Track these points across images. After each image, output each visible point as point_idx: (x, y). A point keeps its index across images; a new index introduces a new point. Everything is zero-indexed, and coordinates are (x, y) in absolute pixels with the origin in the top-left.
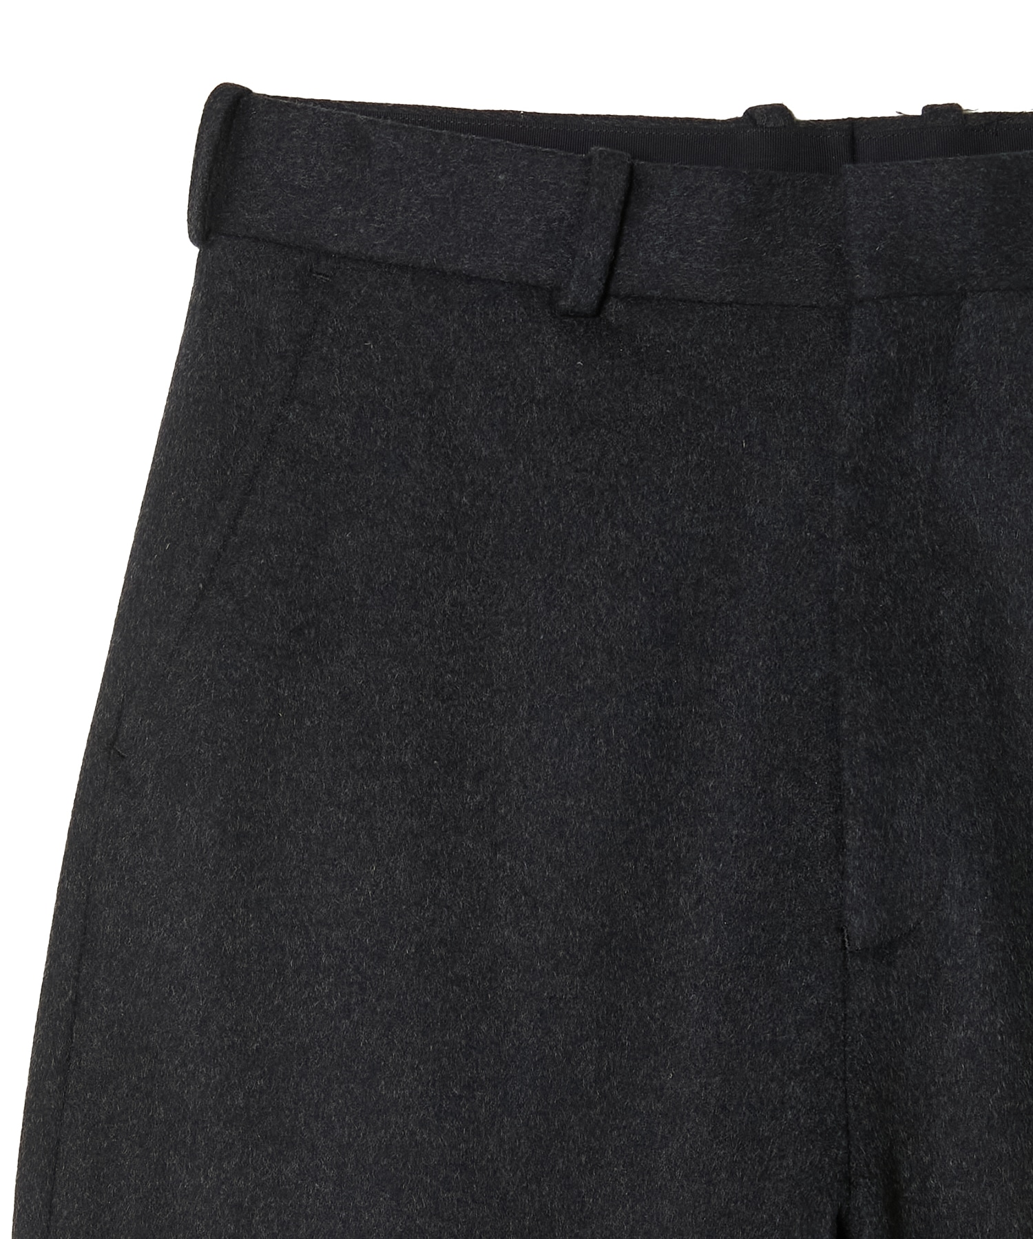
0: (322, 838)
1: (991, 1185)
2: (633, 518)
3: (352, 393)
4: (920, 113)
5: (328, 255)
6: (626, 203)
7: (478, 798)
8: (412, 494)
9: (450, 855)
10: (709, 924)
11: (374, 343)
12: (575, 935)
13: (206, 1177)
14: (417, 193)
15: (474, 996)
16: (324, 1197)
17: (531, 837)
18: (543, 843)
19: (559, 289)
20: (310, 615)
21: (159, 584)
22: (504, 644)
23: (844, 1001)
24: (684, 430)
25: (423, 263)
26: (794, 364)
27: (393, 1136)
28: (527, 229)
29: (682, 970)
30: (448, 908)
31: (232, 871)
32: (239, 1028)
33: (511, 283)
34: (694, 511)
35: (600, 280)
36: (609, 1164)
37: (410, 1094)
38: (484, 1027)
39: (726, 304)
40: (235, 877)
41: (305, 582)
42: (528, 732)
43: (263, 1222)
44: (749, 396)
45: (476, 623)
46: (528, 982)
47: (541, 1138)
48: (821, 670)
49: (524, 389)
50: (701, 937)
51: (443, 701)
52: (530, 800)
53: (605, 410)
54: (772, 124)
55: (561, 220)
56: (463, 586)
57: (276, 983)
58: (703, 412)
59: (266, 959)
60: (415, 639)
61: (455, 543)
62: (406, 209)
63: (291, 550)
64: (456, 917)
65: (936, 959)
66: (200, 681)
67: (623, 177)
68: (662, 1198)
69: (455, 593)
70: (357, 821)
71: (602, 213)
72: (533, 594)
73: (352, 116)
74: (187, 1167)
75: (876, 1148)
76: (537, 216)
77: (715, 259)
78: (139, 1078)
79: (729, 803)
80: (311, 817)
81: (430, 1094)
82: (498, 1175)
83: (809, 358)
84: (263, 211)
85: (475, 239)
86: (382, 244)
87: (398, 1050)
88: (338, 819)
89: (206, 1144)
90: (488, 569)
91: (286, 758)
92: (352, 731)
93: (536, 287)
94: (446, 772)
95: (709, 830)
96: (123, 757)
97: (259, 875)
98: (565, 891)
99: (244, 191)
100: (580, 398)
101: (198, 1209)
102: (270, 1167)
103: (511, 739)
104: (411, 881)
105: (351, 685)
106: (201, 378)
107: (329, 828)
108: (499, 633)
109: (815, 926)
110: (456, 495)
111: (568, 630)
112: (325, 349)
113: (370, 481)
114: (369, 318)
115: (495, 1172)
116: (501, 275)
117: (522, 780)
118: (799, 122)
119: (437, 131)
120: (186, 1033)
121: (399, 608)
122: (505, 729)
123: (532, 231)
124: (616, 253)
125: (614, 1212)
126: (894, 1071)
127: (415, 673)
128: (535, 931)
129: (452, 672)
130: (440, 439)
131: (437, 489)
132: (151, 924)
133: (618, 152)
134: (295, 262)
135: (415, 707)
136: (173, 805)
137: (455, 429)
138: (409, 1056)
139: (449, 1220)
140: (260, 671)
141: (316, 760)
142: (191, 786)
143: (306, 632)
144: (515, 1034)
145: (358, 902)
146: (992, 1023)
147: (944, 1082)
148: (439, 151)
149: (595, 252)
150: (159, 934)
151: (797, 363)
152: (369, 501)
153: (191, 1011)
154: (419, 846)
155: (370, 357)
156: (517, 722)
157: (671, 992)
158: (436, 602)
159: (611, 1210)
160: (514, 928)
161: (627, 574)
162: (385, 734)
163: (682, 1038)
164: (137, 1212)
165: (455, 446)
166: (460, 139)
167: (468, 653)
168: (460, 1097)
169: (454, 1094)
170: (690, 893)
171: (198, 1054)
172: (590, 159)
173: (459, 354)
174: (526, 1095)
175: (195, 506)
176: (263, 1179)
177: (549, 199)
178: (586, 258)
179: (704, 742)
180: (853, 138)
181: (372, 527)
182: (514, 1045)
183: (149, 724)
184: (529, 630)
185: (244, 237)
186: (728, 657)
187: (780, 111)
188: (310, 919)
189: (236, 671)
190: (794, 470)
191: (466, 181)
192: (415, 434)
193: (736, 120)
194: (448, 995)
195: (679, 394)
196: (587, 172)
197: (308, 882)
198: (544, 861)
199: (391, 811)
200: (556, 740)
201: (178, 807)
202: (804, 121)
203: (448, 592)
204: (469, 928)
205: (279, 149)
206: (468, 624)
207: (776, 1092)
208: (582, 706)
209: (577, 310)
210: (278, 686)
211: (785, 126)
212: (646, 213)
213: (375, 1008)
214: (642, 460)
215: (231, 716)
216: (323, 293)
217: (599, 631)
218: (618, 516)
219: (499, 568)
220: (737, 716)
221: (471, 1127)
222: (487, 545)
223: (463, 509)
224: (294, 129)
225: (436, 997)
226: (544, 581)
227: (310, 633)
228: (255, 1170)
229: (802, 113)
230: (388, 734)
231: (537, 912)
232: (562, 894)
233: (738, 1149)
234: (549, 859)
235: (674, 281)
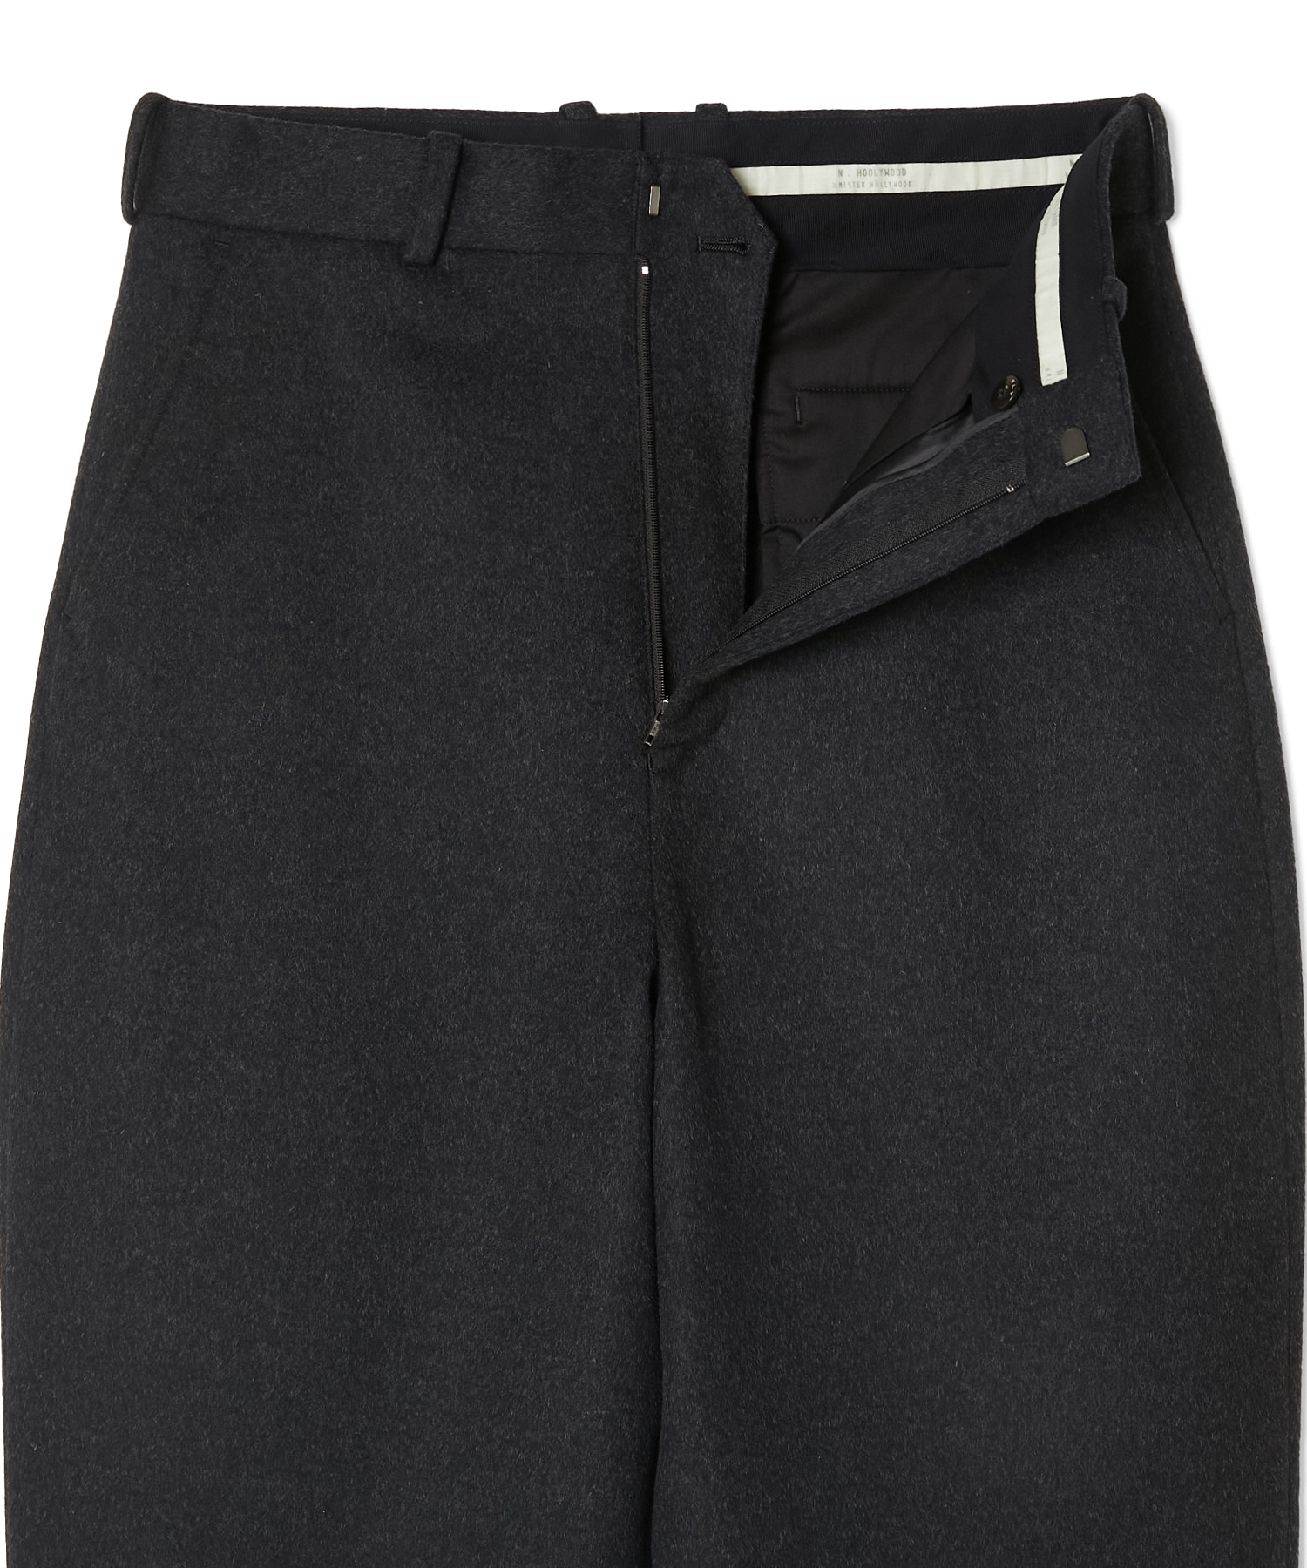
0: (222, 681)
1: (756, 951)
2: (463, 425)
3: (245, 334)
4: (694, 110)
5: (227, 227)
6: (456, 176)
7: (345, 650)
8: (292, 411)
9: (323, 695)
10: (529, 750)
11: (262, 295)
12: (421, 758)
13: (132, 950)
14: (294, 175)
15: (343, 805)
16: (225, 965)
17: (387, 681)
18: (396, 685)
19: (405, 244)
20: (212, 506)
21: (96, 483)
22: (365, 530)
23: (649, 810)
24: (502, 355)
25: (300, 229)
26: (586, 301)
27: (280, 915)
28: (380, 198)
29: (508, 786)
30: (322, 736)
31: (150, 707)
32: (157, 831)
33: (368, 241)
34: (512, 419)
35: (436, 237)
36: (452, 938)
37: (293, 882)
38: (351, 830)
39: (535, 254)
40: (153, 712)
41: (207, 480)
42: (384, 598)
43: (176, 985)
44: (552, 328)
45: (343, 514)
46: (386, 795)
47: (397, 917)
48: (620, 551)
49: (378, 324)
50: (522, 761)
51: (317, 574)
52: (386, 652)
53: (441, 339)
54: (578, 117)
55: (406, 189)
56: (332, 483)
57: (186, 796)
58: (517, 340)
59: (178, 777)
60: (295, 526)
61: (326, 449)
62: (286, 188)
63: (197, 456)
64: (328, 743)
65: (714, 779)
66: (124, 558)
67: (454, 155)
68: (493, 965)
69: (326, 489)
70: (250, 669)
71: (438, 184)
72: (387, 489)
73: (246, 116)
74: (117, 942)
75: (676, 923)
76: (387, 187)
77: (525, 218)
78: (80, 872)
79: (543, 656)
80: (214, 665)
81: (309, 882)
82: (363, 945)
83: (598, 295)
84: (176, 194)
85: (340, 208)
86: (267, 216)
87: (284, 848)
88: (235, 667)
89: (131, 923)
90: (352, 470)
91: (193, 619)
92: (246, 598)
93: (387, 243)
94: (320, 629)
95: (528, 677)
96: (70, 618)
97: (172, 710)
98: (414, 723)
99: (161, 179)
100: (421, 330)
101: (125, 975)
102: (183, 941)
103: (371, 604)
104: (293, 716)
105: (244, 561)
106: (129, 325)
107: (228, 674)
108: (361, 522)
109: (626, 752)
110: (326, 411)
111: (415, 518)
112: (223, 301)
113: (259, 402)
114: (258, 275)
115: (360, 944)
116: (360, 235)
117: (380, 636)
118: (600, 115)
119: (310, 125)
120: (116, 835)
121: (282, 501)
122: (366, 596)
123: (384, 199)
124: (448, 215)
125: (455, 976)
126: (685, 865)
127: (295, 553)
128: (390, 754)
129: (324, 551)
130: (313, 367)
131: (312, 407)
132: (88, 750)
133: (451, 134)
134: (201, 233)
135: (295, 579)
136: (105, 655)
137: (326, 359)
138: (292, 852)
139: (324, 981)
140: (171, 549)
141: (217, 620)
142: (119, 640)
143: (208, 519)
144: (375, 835)
145: (251, 732)
146: (756, 829)
147: (721, 874)
148: (311, 141)
149: (433, 215)
150: (94, 757)
151: (589, 301)
152: (258, 417)
153: (119, 818)
154: (299, 688)
155: (259, 305)
156: (375, 590)
157: (499, 804)
158: (312, 496)
159: (453, 974)
160: (374, 752)
161: (459, 472)
162: (271, 600)
163: (509, 840)
164: (77, 979)
165: (325, 372)
166: (327, 130)
167: (336, 537)
168: (333, 884)
169: (327, 882)
170: (513, 728)
171: (125, 851)
172: (429, 140)
173: (328, 299)
174: (384, 883)
175: (124, 424)
176: (177, 950)
177: (397, 174)
178: (425, 220)
179: (524, 608)
180: (643, 128)
181: (260, 438)
182: (374, 843)
183: (87, 592)
184: (384, 518)
185: (162, 215)
186: (540, 540)
187: (587, 107)
188: (213, 745)
189: (152, 549)
190: (589, 387)
191: (332, 162)
192: (294, 364)
193: (552, 114)
194: (322, 804)
195: (498, 326)
196: (427, 151)
197: (211, 716)
198: (397, 700)
199: (277, 661)
200: (406, 605)
201: (109, 657)
202: (605, 115)
203: (321, 488)
204: (339, 752)
205: (189, 145)
206: (336, 514)
207: (594, 881)
208: (426, 579)
209: (417, 261)
210: (186, 562)
211: (589, 119)
212: (473, 182)
213: (265, 815)
214: (470, 379)
215: (149, 585)
216: (222, 257)
217: (438, 518)
218: (451, 424)
219: (361, 469)
220: (549, 587)
221: (341, 908)
222: (350, 450)
223: (332, 423)
224: (200, 129)
225: (313, 806)
226: (395, 478)
227: (211, 520)
228: (170, 944)
229: (602, 108)
230: (274, 599)
231: (392, 739)
232: (411, 725)
233: (560, 925)
234: (401, 698)
235: (493, 236)
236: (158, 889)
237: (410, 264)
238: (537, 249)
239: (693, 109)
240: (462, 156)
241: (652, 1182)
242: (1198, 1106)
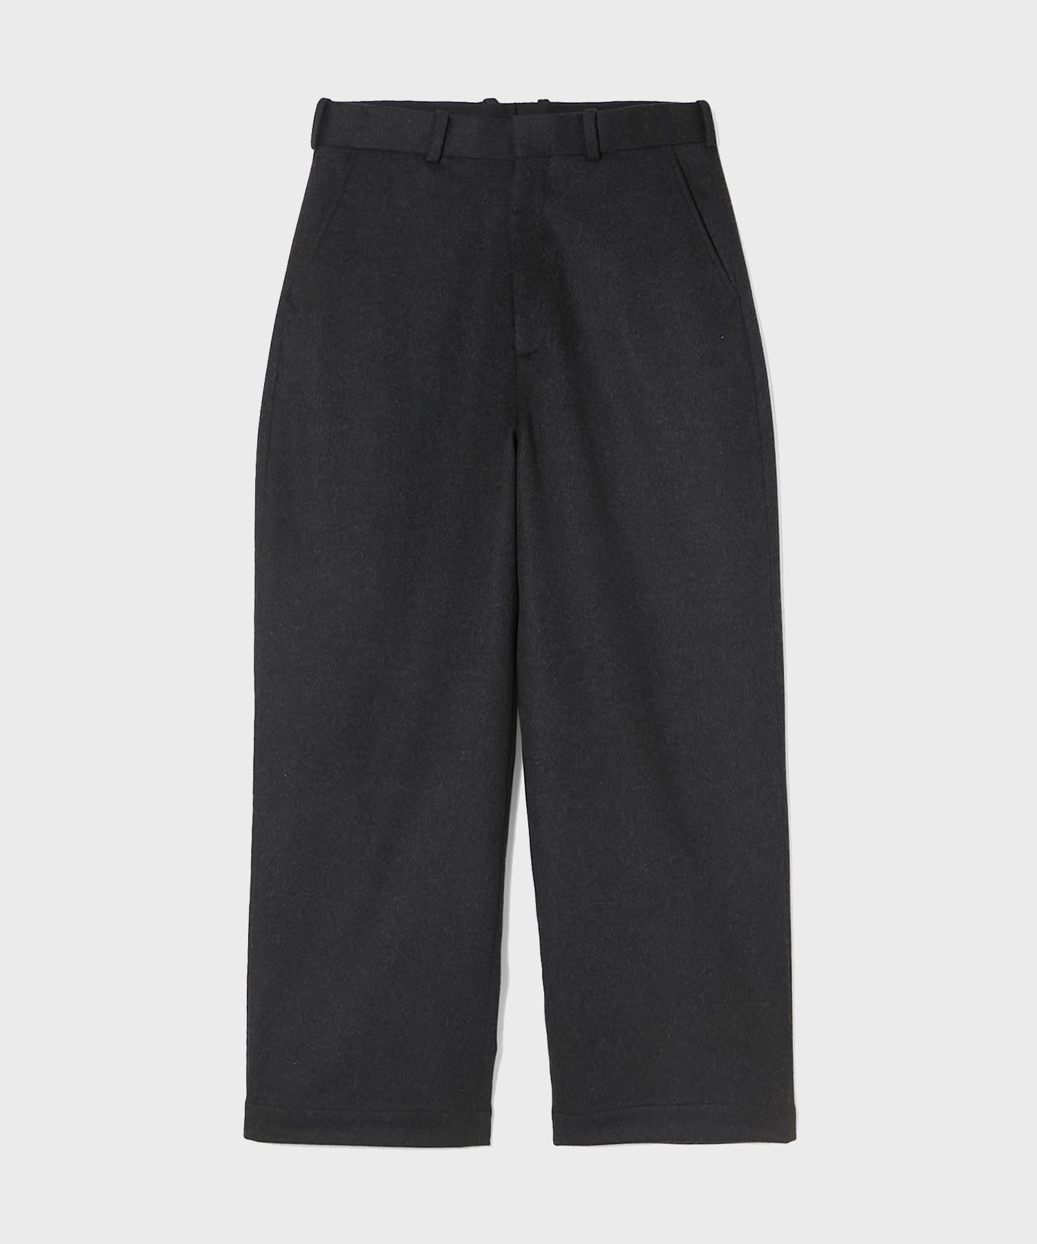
0: (355, 324)
1: (560, 426)
2: (450, 226)
3: (363, 189)
5: (355, 149)
6: (447, 127)
7: (403, 312)
8: (382, 219)
9: (394, 329)
10: (474, 351)
11: (370, 174)
12: (433, 354)
13: (319, 430)
14: (383, 127)
15: (402, 372)
16: (356, 435)
17: (419, 324)
18: (423, 325)
19: (427, 154)
20: (351, 256)
22: (411, 265)
23: (515, 370)
25: (385, 148)
27: (377, 416)
29: (466, 365)
30: (394, 345)
31: (327, 334)
32: (329, 383)
33: (412, 153)
34: (468, 224)
35: (439, 151)
36: (444, 426)
37: (383, 403)
38: (405, 382)
39: (478, 159)
40: (328, 336)
41: (349, 245)
42: (418, 291)
43: (337, 444)
44: (485, 188)
46: (419, 369)
47: (423, 417)
48: (507, 271)
49: (416, 186)
50: (472, 355)
52: (419, 312)
53: (441, 192)
54: (491, 104)
55: (427, 133)
56: (398, 247)
57: (341, 369)
59: (338, 362)
60: (383, 263)
61: (395, 234)
62: (379, 132)
63: (345, 236)
64: (396, 348)
65: (543, 358)
66: (317, 276)
67: (446, 120)
69: (395, 249)
70: (366, 319)
71: (440, 130)
72: (419, 249)
74: (313, 427)
75: (525, 413)
76: (420, 132)
77: (474, 145)
79: (480, 313)
80: (351, 318)
81: (389, 403)
83: (503, 176)
84: (335, 137)
85: (401, 140)
86: (372, 144)
87: (379, 389)
88: (360, 318)
89: (319, 420)
92: (364, 291)
93: (420, 154)
94: (393, 304)
95: (474, 322)
97: (335, 335)
99: (329, 131)
100: (433, 189)
101: (316, 440)
102: (339, 426)
103: (413, 294)
104: (382, 337)
105: (363, 277)
106: (316, 188)
107: (357, 321)
108: (409, 261)
109: (506, 348)
110: (395, 219)
111: (430, 260)
112: (354, 177)
114: (368, 166)
115: (409, 427)
116: (409, 151)
117: (416, 306)
119: (390, 107)
122: (411, 291)
123: (418, 137)
124: (444, 143)
126: (531, 391)
127: (383, 274)
128: (420, 353)
130: (390, 202)
131: (389, 217)
133: (444, 112)
134: (345, 152)
135: (383, 284)
136: (308, 314)
137: (395, 199)
138: (382, 391)
139: (395, 442)
140: (335, 272)
141: (353, 300)
142: (314, 308)
144: (415, 384)
145: (366, 344)
146: (560, 378)
147: (546, 395)
148: (390, 113)
149: (438, 143)
151: (499, 178)
152: (368, 221)
153: (314, 378)
154: (385, 327)
156: (415, 288)
157: (462, 372)
159: (445, 440)
160: (414, 352)
161: (448, 243)
163: (466, 386)
165: (395, 204)
166: (396, 109)
167: (399, 267)
168: (398, 404)
169: (396, 403)
170: (468, 342)
171: (316, 391)
172: (436, 114)
173: (396, 176)
174: (418, 404)
176: (337, 430)
177: (423, 127)
178: (435, 145)
179: (472, 295)
180: (516, 109)
182: (414, 388)
185: (329, 146)
186: (479, 269)
187: (494, 100)
188: (351, 349)
189: (328, 273)
190: (499, 211)
191: (398, 122)
192: (383, 200)
194: (394, 372)
195: (463, 187)
196: (435, 118)
198: (423, 331)
199: (376, 316)
200: (427, 294)
201: (310, 315)
204: (400, 352)
205: (340, 118)
207: (495, 399)
208: (435, 283)
209: (432, 161)
210: (341, 277)
211: (495, 105)
212: (453, 130)
213: (371, 377)
214: (452, 208)
215: (327, 286)
217: (440, 260)
218: (445, 225)
220: (482, 287)
221: (402, 413)
222: (405, 234)
223: (397, 223)
224: (344, 111)
225: (390, 373)
227: (350, 261)
228: (334, 427)
230: (375, 292)
231: (421, 347)
232: (429, 341)
233: (484, 418)
234: (425, 330)
235: (462, 152)
236: (330, 406)
237: (429, 162)
238: (479, 157)
239: (536, 102)
240: (449, 120)
241: (516, 514)
242: (726, 491)
